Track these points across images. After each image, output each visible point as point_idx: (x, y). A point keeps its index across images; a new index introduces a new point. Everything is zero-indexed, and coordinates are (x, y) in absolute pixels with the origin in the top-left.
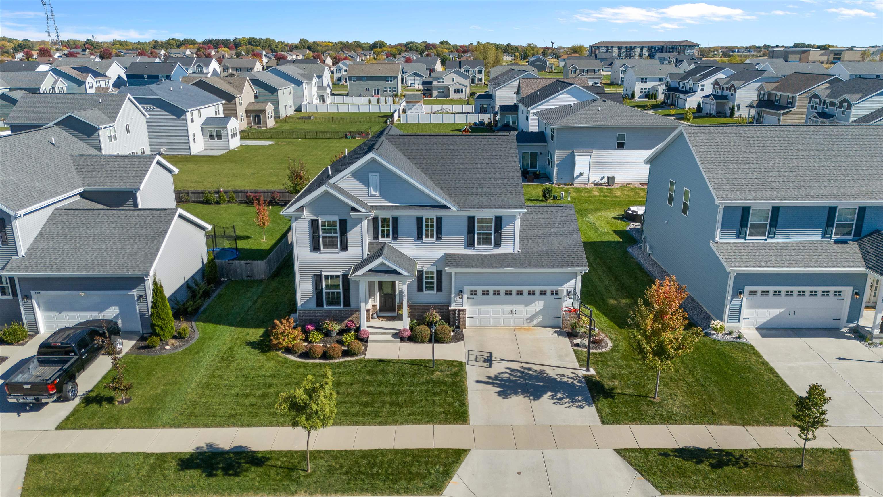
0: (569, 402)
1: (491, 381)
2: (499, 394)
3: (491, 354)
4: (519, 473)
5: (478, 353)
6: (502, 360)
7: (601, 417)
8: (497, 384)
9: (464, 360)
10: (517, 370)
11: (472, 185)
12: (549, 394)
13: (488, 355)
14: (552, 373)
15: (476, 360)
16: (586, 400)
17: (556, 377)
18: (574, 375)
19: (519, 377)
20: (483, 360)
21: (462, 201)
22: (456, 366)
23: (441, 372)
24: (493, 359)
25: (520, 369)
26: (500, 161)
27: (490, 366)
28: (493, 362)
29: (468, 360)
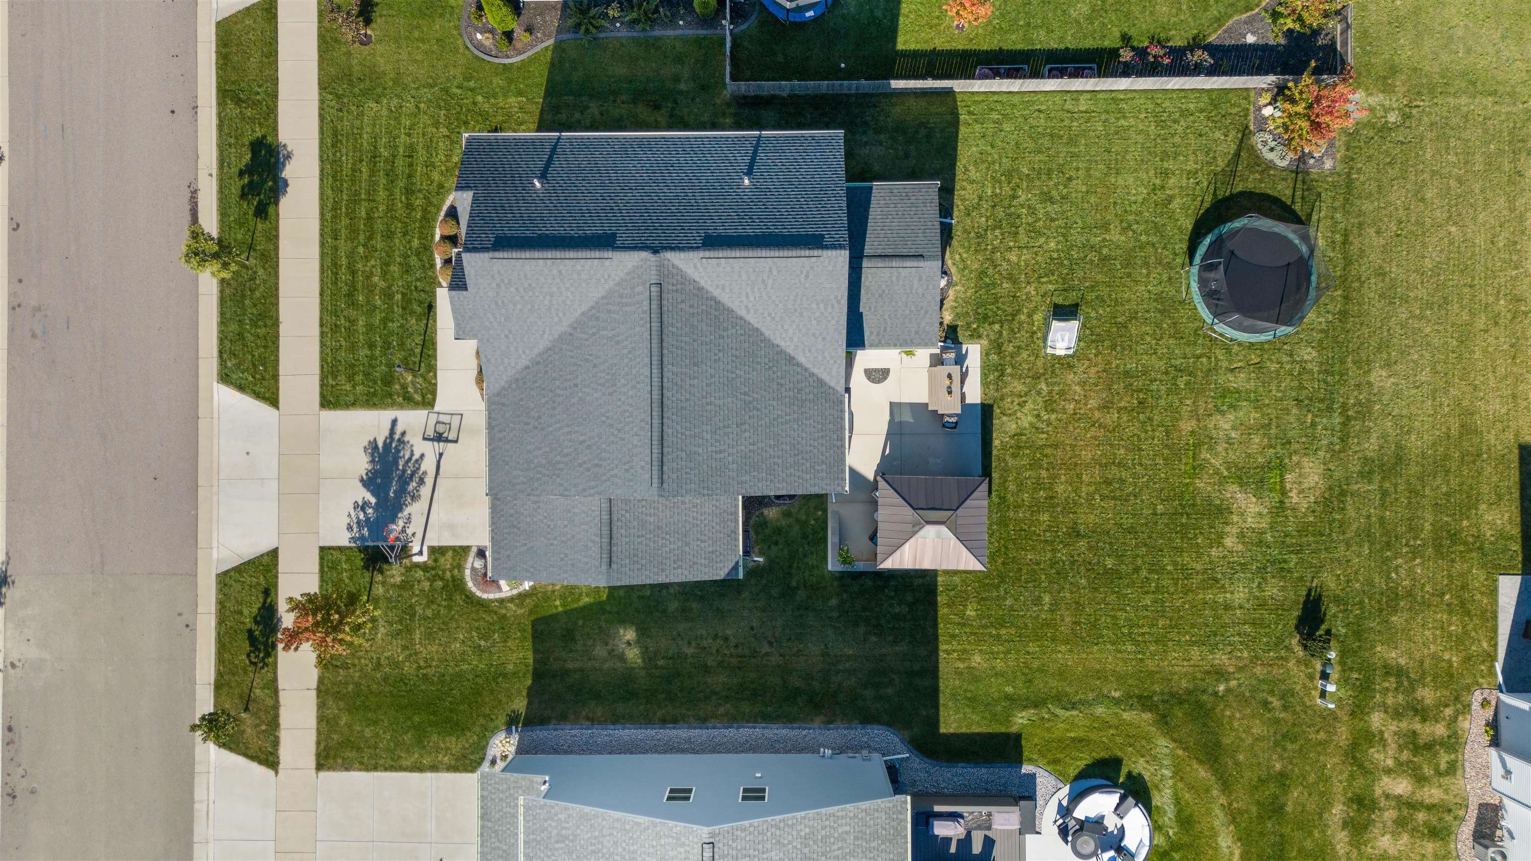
0: (358, 518)
1: (397, 437)
2: (373, 445)
3: (456, 441)
4: (248, 453)
5: (455, 425)
6: (441, 455)
7: (330, 548)
8: (391, 443)
9: (437, 408)
10: (418, 469)
11: (536, 415)
12: (373, 500)
13: (450, 438)
14: (415, 510)
15: (438, 422)
16: (362, 538)
17: (405, 513)
18: (410, 535)
19: (404, 471)
20: (441, 431)
21: (503, 400)
22: (424, 398)
23: (413, 382)
24: (442, 444)
25: (421, 472)
26: (589, 465)
27: (424, 439)
28: (436, 444)
29: (438, 413)
